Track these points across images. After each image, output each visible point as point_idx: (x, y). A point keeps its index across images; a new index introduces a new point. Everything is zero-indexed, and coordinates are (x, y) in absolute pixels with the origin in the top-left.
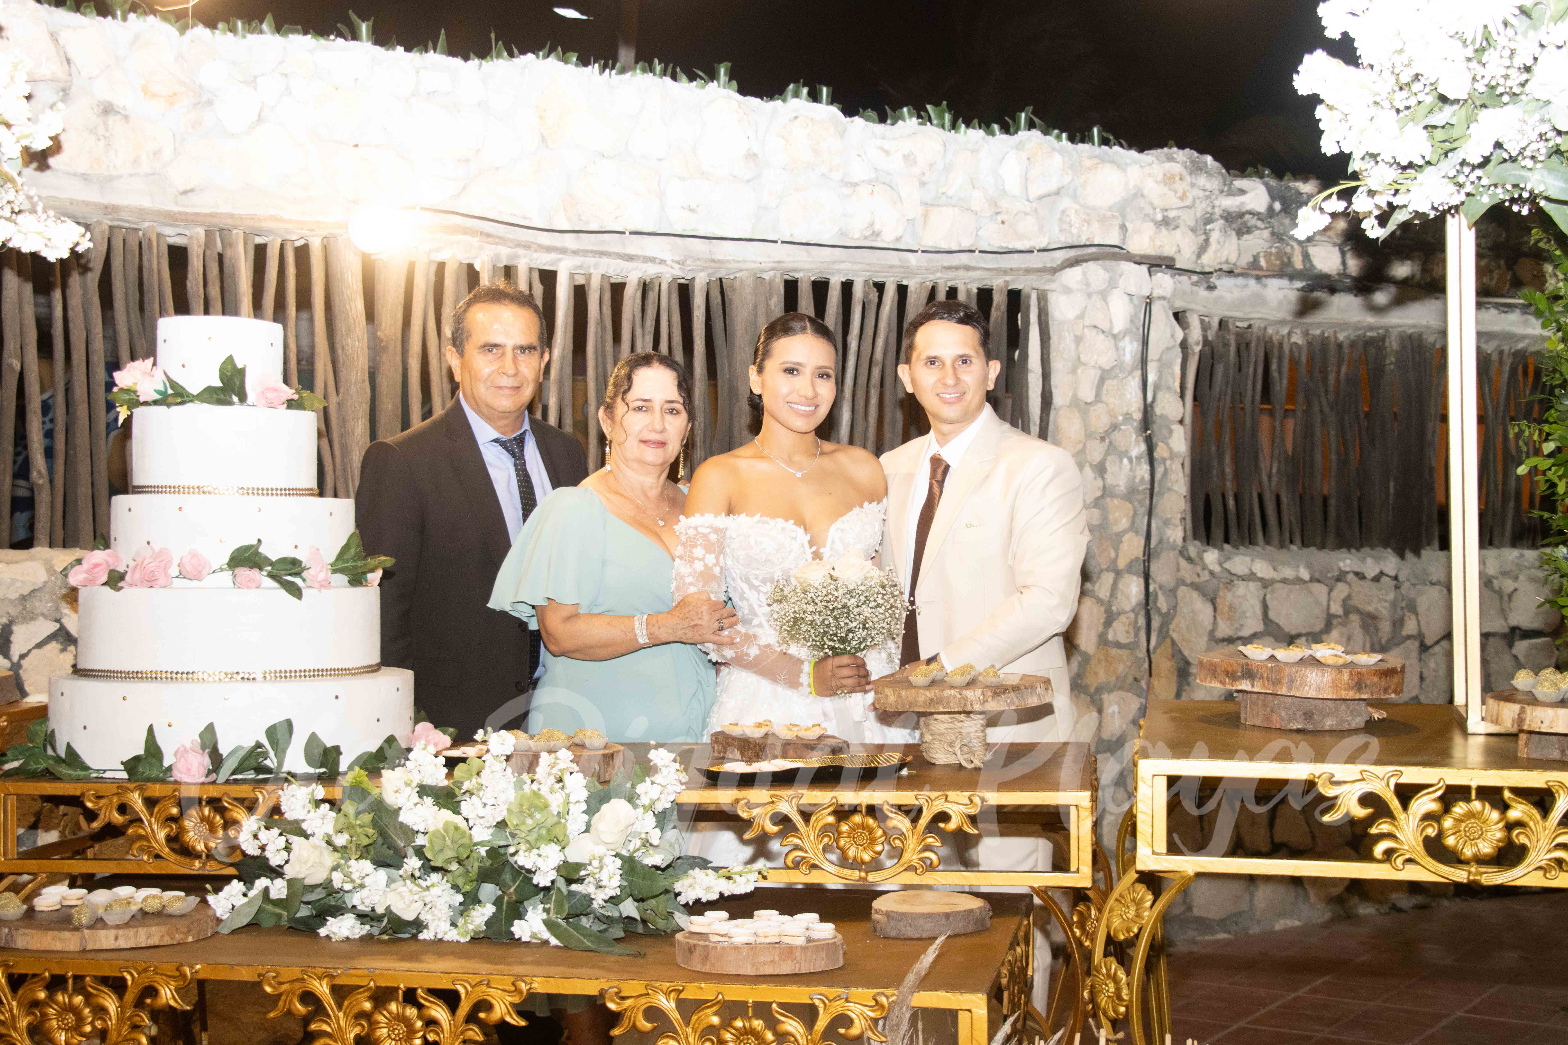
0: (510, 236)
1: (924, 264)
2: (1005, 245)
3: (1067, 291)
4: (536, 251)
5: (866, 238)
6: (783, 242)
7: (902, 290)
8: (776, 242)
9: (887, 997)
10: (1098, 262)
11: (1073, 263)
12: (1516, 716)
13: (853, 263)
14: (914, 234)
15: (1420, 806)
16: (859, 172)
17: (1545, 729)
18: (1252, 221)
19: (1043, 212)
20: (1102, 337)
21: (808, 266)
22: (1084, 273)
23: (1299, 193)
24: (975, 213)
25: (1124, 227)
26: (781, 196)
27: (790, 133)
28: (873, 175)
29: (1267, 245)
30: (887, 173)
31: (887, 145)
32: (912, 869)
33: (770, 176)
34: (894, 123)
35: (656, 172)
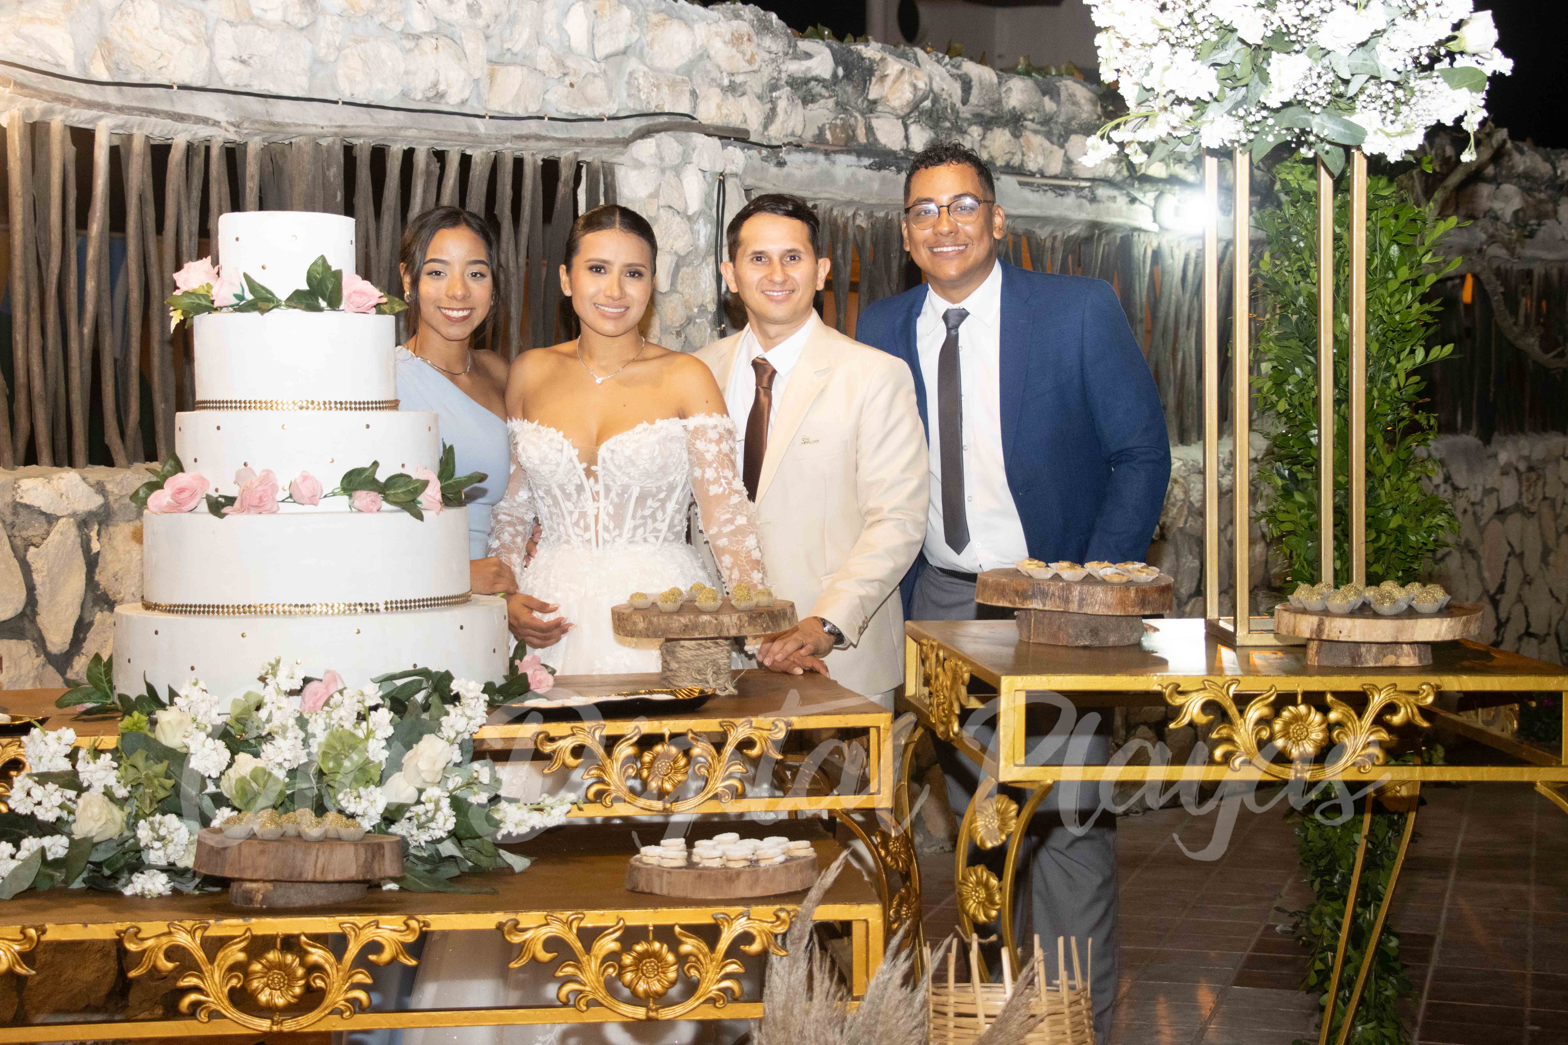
0: (44, 87)
1: (493, 132)
2: (574, 111)
3: (639, 165)
4: (75, 107)
5: (428, 99)
6: (344, 103)
7: (466, 160)
8: (336, 102)
9: (788, 913)
10: (669, 133)
11: (645, 133)
12: (1315, 627)
13: (420, 129)
14: (479, 96)
15: (1255, 712)
16: (420, 22)
17: (1342, 638)
18: (817, 88)
19: (611, 74)
20: (678, 218)
21: (372, 132)
22: (658, 146)
23: (861, 58)
24: (542, 73)
25: (694, 94)
26: (339, 49)
28: (434, 26)
29: (831, 116)
30: (450, 25)
32: (717, 797)
33: (327, 24)
35: (203, 14)
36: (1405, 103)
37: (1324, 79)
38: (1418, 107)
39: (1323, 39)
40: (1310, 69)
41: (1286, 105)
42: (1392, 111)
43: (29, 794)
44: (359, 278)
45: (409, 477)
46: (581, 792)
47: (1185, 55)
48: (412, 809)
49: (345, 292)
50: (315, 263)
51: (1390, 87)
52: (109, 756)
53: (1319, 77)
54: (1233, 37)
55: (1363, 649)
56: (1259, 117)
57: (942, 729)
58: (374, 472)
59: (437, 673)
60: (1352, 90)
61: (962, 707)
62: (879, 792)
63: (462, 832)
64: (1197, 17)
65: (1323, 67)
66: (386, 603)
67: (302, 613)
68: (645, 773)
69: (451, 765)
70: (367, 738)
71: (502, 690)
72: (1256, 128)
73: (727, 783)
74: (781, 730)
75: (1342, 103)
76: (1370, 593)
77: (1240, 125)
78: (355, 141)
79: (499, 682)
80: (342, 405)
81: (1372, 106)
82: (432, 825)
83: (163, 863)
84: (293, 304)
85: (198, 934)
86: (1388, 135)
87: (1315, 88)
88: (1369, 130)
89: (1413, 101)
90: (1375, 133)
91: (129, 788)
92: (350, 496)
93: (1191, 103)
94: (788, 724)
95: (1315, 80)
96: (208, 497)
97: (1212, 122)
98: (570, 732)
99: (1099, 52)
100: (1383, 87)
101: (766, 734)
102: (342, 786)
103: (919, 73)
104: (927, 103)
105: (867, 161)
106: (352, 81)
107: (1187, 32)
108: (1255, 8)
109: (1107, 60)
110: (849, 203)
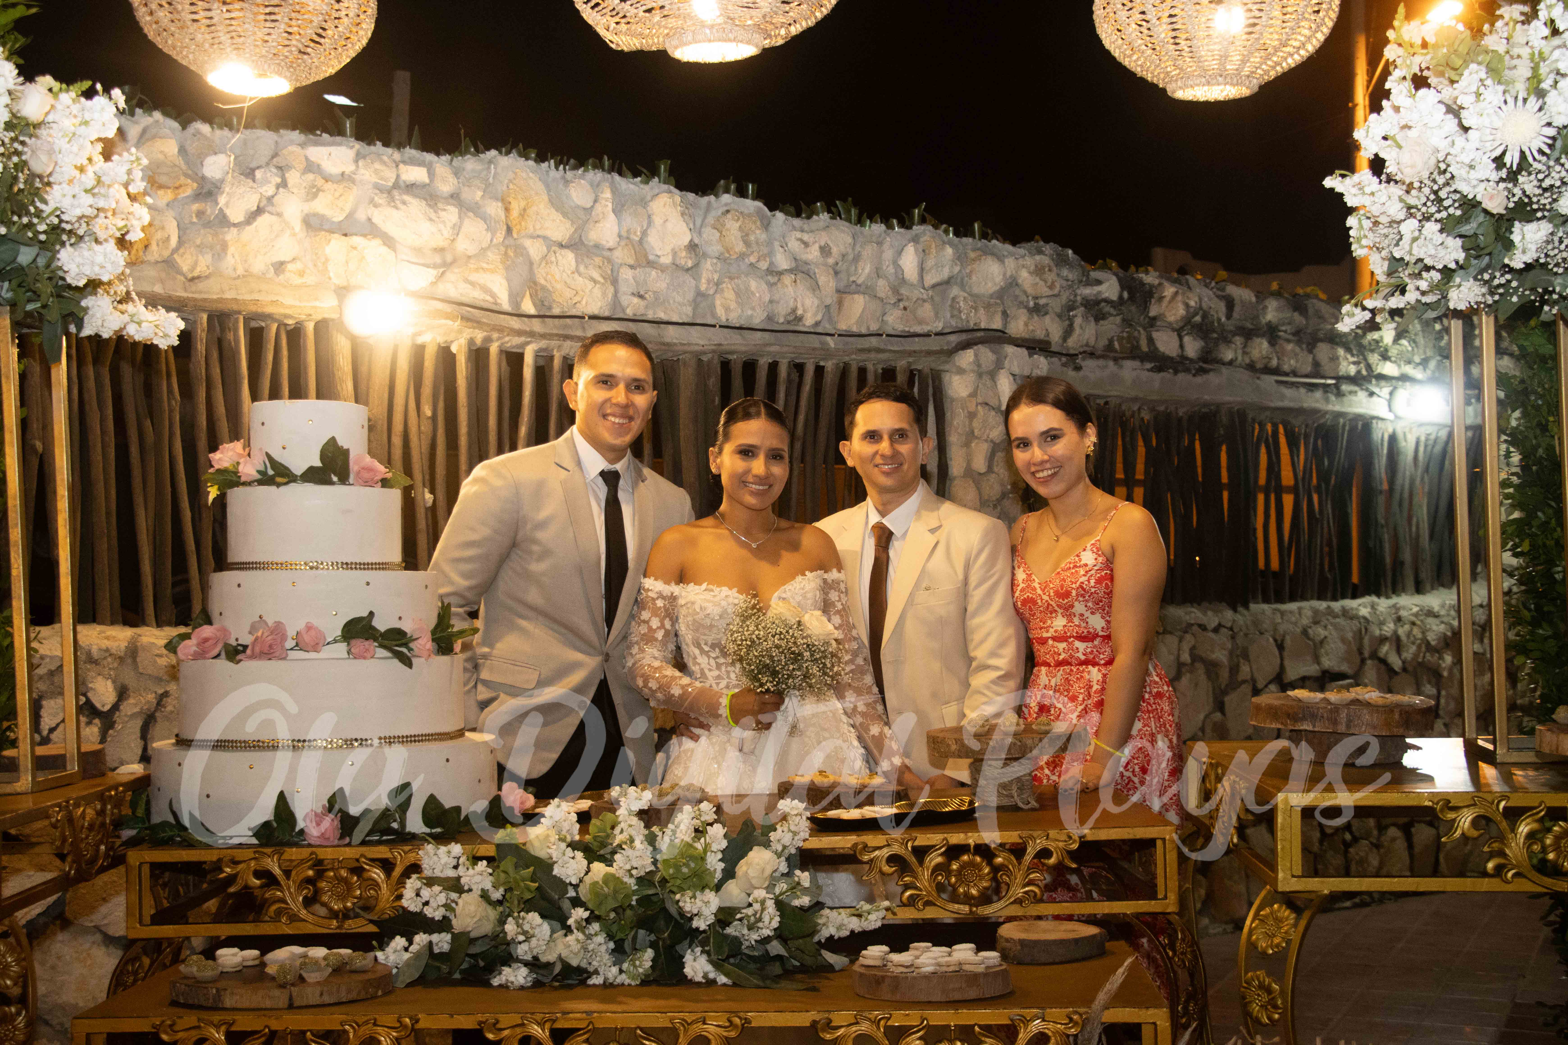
0: (484, 320)
1: (841, 347)
2: (907, 329)
3: (961, 371)
4: (509, 335)
5: (788, 322)
6: (721, 326)
7: (819, 370)
8: (714, 326)
9: (1081, 1015)
10: (986, 345)
11: (966, 345)
13: (781, 346)
14: (830, 320)
15: (1525, 827)
16: (783, 262)
18: (1107, 309)
19: (937, 299)
20: (993, 413)
21: (743, 349)
22: (976, 355)
23: (1142, 284)
24: (882, 300)
25: (1005, 314)
26: (717, 284)
27: (723, 225)
28: (794, 265)
29: (1119, 330)
30: (806, 263)
31: (806, 237)
32: (1019, 902)
33: (708, 265)
34: (809, 217)
35: (609, 261)
40: (1552, 234)
41: (1529, 267)
43: (418, 895)
46: (896, 898)
47: (1432, 228)
48: (743, 911)
52: (485, 862)
53: (1561, 242)
54: (1477, 210)
56: (1503, 281)
62: (1166, 897)
63: (786, 931)
64: (1443, 194)
65: (1564, 233)
68: (953, 880)
69: (777, 874)
70: (705, 851)
72: (1501, 291)
73: (1027, 889)
74: (1074, 841)
77: (1485, 289)
78: (730, 357)
82: (760, 925)
83: (528, 957)
85: (547, 1026)
87: (1556, 252)
91: (502, 890)
93: (1439, 271)
94: (1081, 836)
95: (1557, 244)
97: (1459, 286)
98: (885, 843)
99: (1351, 233)
101: (1061, 844)
102: (682, 890)
103: (1191, 295)
104: (1198, 319)
105: (1149, 366)
106: (727, 309)
107: (1433, 209)
108: (1498, 183)
109: (1359, 240)
110: (1135, 399)
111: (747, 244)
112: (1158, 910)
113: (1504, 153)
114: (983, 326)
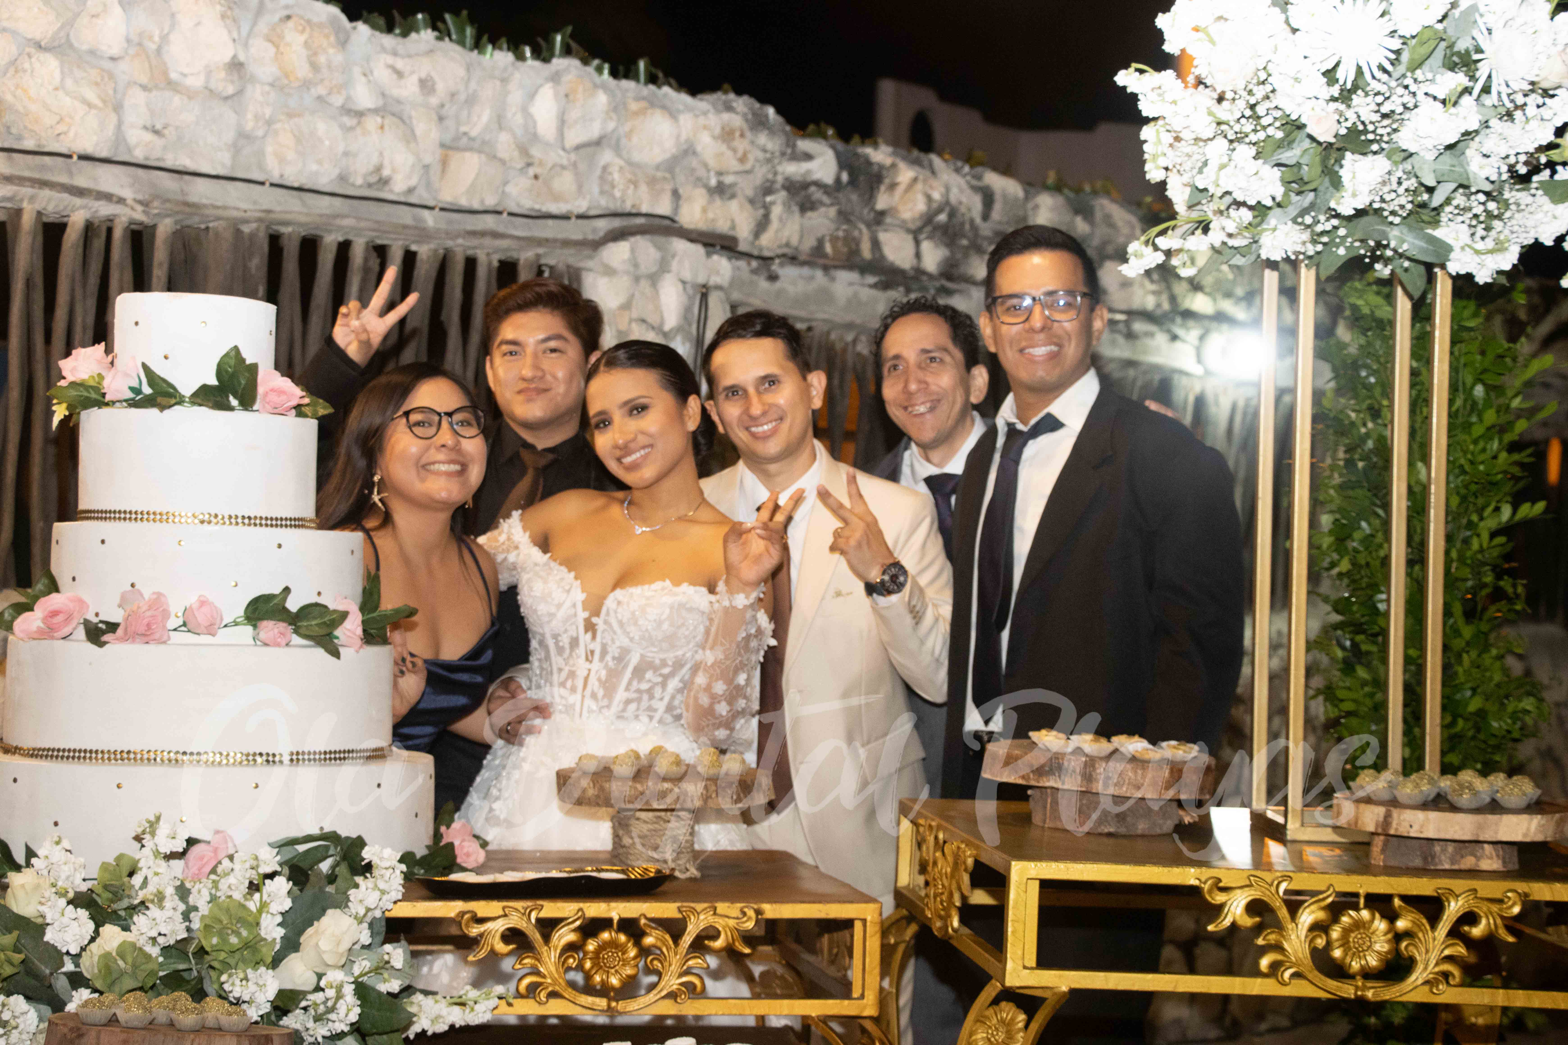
1: (443, 226)
2: (537, 207)
3: (609, 271)
5: (370, 186)
6: (273, 185)
7: (409, 257)
8: (264, 184)
10: (648, 237)
11: (618, 236)
12: (1381, 819)
13: (359, 219)
14: (429, 186)
15: (1308, 916)
16: (364, 97)
17: (1413, 834)
18: (818, 195)
19: (582, 166)
21: (303, 219)
22: (633, 251)
23: (868, 163)
24: (503, 162)
25: (676, 194)
26: (269, 123)
27: (281, 37)
28: (380, 103)
29: (833, 226)
30: (399, 102)
31: (400, 64)
32: (672, 996)
33: (256, 94)
34: (405, 34)
35: (111, 76)
36: (1499, 217)
37: (1405, 185)
38: (1514, 222)
39: (1405, 139)
40: (1389, 173)
41: (1360, 213)
42: (1483, 226)
44: (278, 374)
45: (326, 607)
46: (512, 986)
47: (1245, 152)
48: (310, 997)
49: (261, 390)
50: (227, 355)
51: (1482, 197)
53: (1400, 183)
54: (1301, 135)
55: (1437, 848)
56: (1328, 227)
57: (938, 924)
58: (285, 600)
59: (347, 838)
60: (1437, 200)
61: (964, 898)
62: (862, 996)
63: (367, 1026)
64: (1261, 110)
65: (1404, 173)
66: (292, 754)
67: (191, 762)
68: (588, 965)
69: (357, 947)
70: (260, 911)
71: (423, 862)
72: (1325, 239)
73: (684, 979)
74: (750, 919)
75: (1426, 215)
76: (1446, 783)
77: (1306, 236)
78: (284, 230)
79: (420, 852)
80: (250, 521)
81: (1460, 218)
82: (332, 1016)
84: (199, 401)
86: (1477, 252)
87: (1393, 195)
88: (1456, 245)
89: (1508, 214)
90: (1463, 248)
92: (255, 626)
93: (1251, 208)
94: (758, 912)
95: (1395, 186)
96: (86, 623)
97: (1274, 230)
98: (501, 913)
99: (1146, 147)
100: (1473, 198)
101: (732, 923)
102: (227, 966)
103: (935, 183)
104: (942, 217)
105: (871, 279)
106: (282, 160)
107: (1248, 127)
108: (1328, 101)
109: (1155, 157)
110: (850, 326)
111: (315, 67)
112: (853, 1012)
113: (1337, 65)
114: (644, 209)
